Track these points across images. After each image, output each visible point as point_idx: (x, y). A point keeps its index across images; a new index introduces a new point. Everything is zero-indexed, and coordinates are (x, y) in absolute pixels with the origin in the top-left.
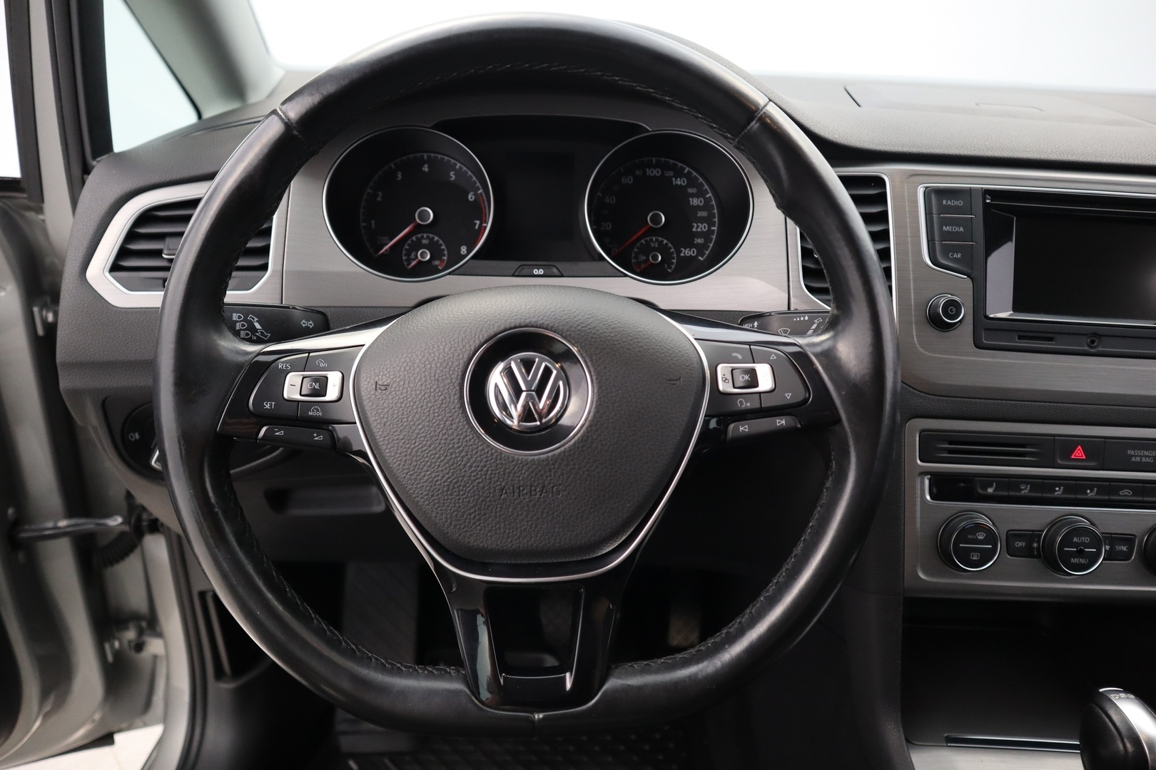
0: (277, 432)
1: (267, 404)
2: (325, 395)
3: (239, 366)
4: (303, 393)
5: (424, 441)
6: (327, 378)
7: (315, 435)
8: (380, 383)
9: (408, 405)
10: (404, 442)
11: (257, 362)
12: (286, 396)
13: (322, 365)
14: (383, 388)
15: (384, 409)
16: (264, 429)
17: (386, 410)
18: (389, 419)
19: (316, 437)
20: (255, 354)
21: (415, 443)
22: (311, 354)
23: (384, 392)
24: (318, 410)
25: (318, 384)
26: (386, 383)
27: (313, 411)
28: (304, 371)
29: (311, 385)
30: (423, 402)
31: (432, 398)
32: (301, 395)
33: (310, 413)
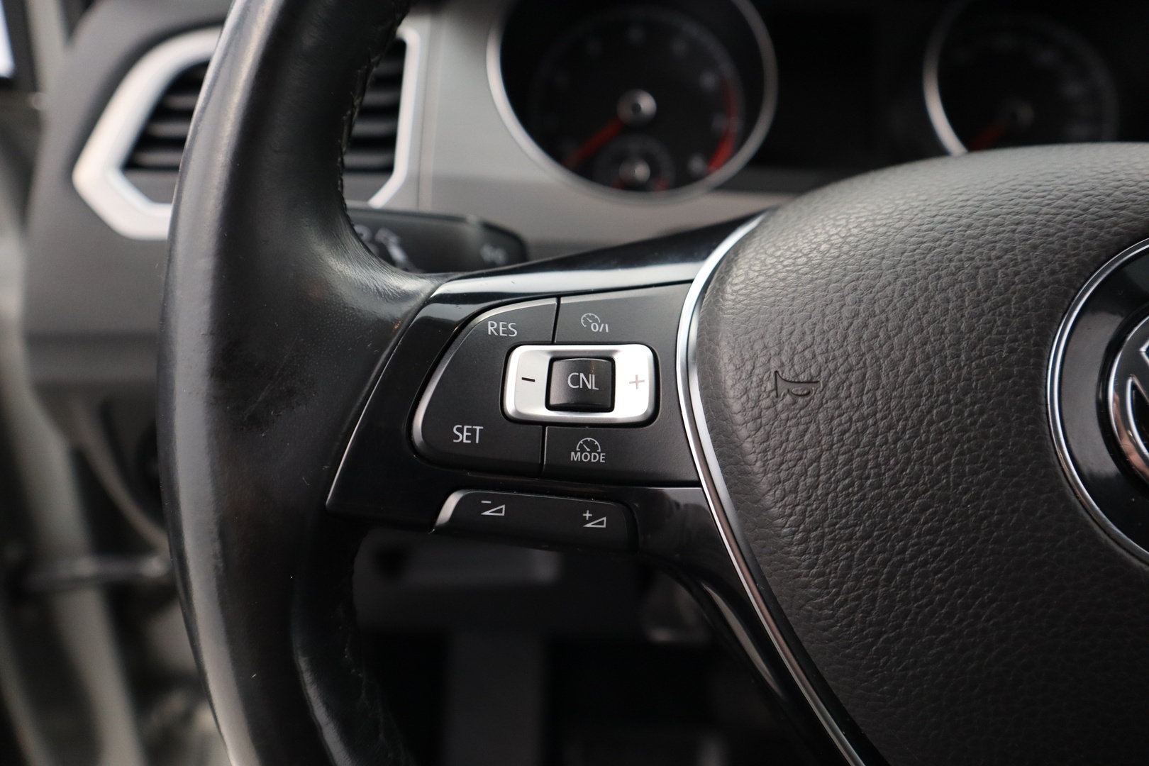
0: (488, 507)
1: (461, 430)
2: (611, 409)
3: (383, 328)
4: (553, 402)
5: (932, 544)
6: (612, 361)
7: (587, 515)
8: (787, 374)
9: (878, 440)
10: (872, 546)
11: (427, 321)
12: (510, 407)
13: (596, 328)
14: (797, 389)
15: (805, 449)
16: (452, 501)
17: (810, 454)
18: (823, 478)
19: (591, 520)
20: (419, 300)
21: (903, 551)
22: (564, 301)
23: (800, 401)
24: (594, 448)
25: (593, 378)
26: (803, 377)
27: (583, 450)
28: (552, 343)
29: (576, 380)
30: (928, 432)
31: (952, 419)
32: (549, 406)
33: (575, 457)
